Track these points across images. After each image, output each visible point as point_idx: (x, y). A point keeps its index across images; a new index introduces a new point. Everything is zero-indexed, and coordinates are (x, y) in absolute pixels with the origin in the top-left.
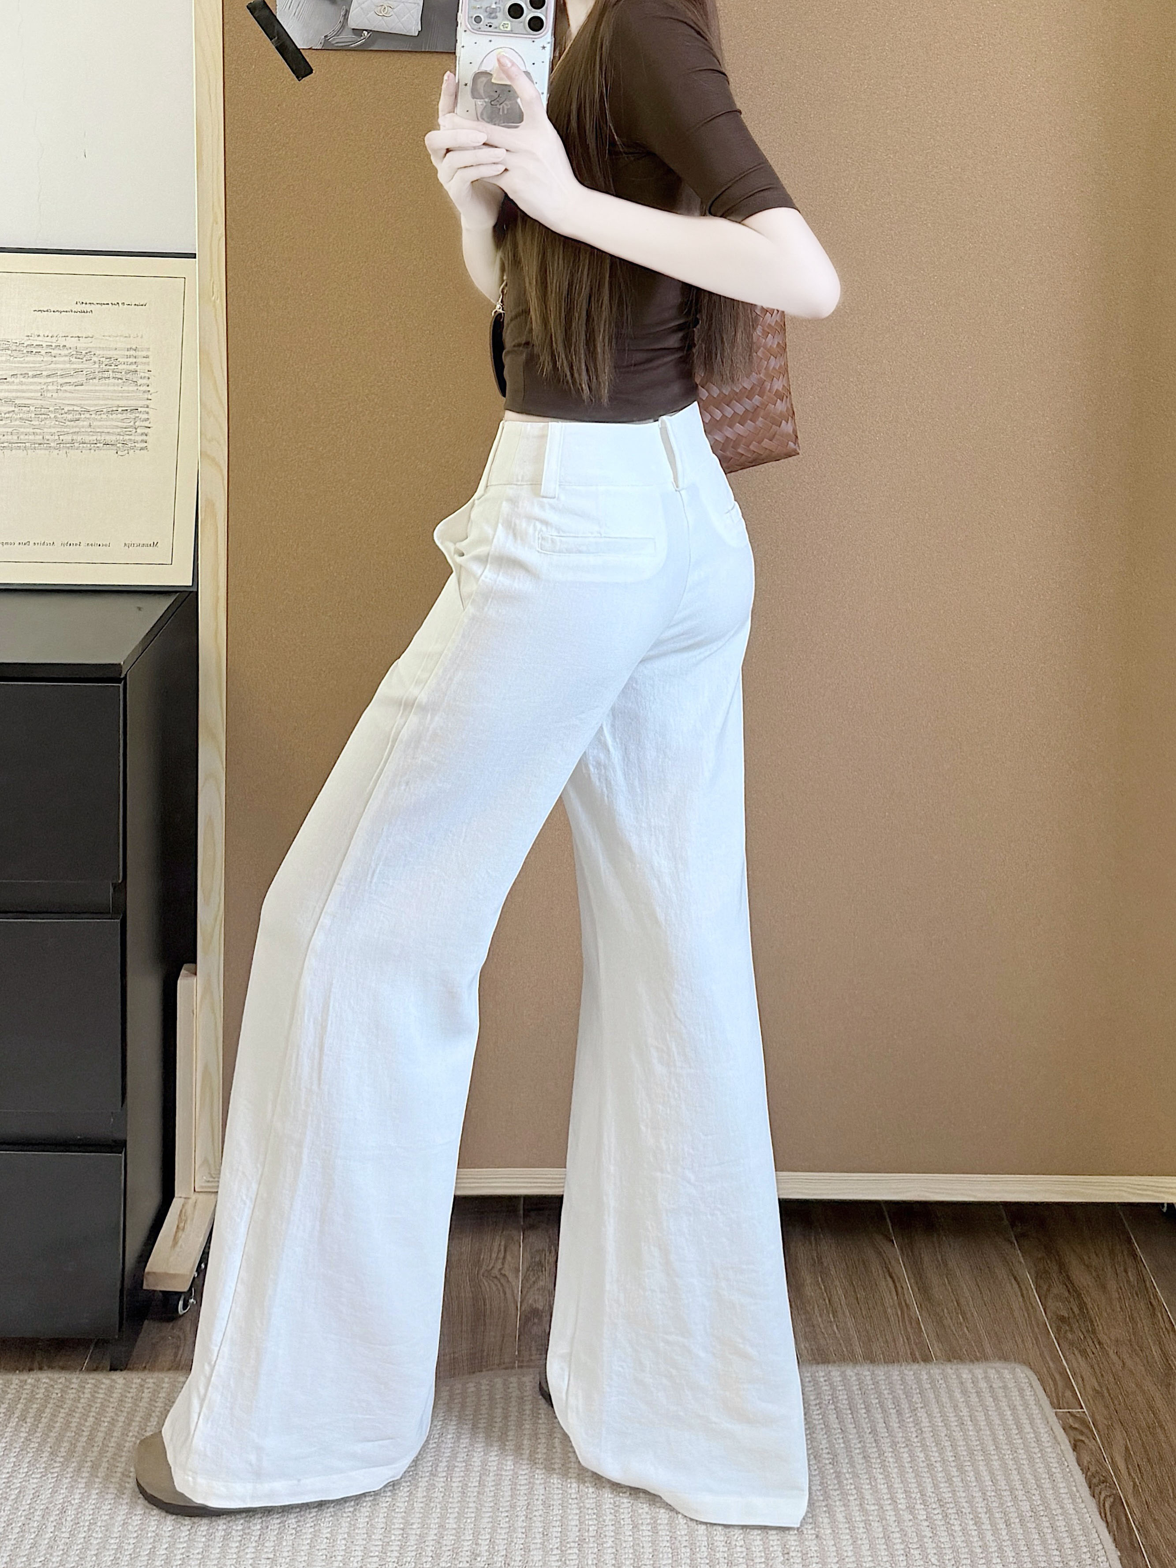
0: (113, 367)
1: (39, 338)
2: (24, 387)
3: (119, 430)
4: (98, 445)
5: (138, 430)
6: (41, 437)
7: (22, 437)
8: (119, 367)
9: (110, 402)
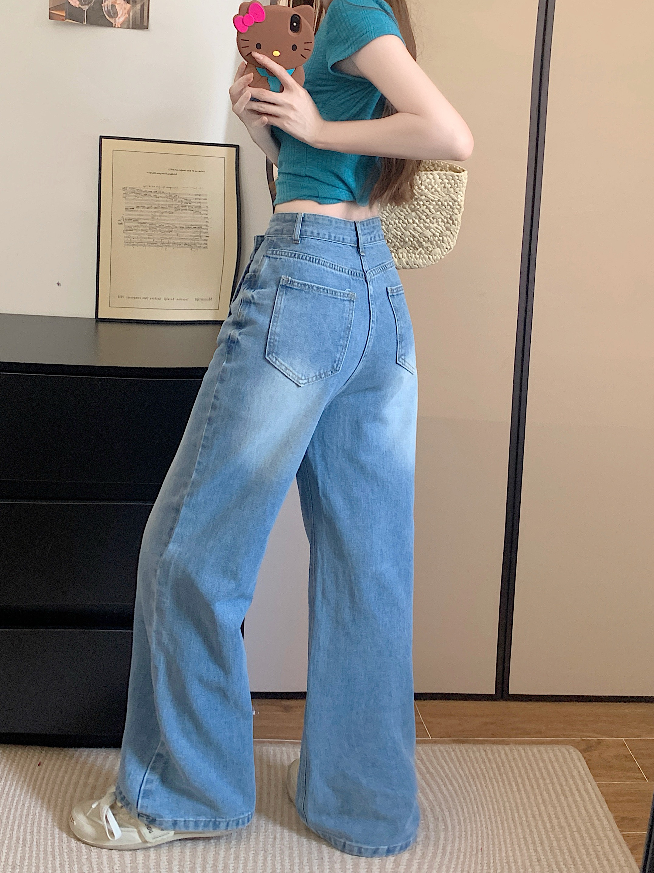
8: (192, 204)
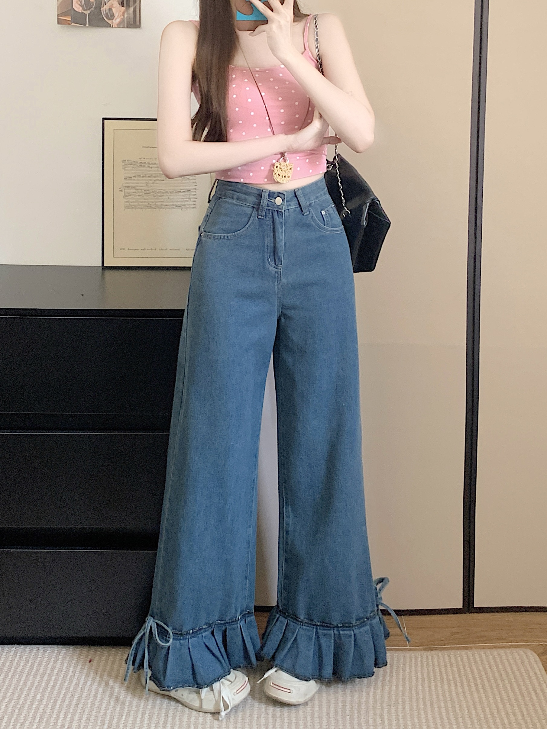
1: (144, 160)
2: (139, 181)
3: (182, 200)
4: (174, 206)
5: (191, 200)
6: (147, 204)
7: (140, 203)
9: (178, 188)
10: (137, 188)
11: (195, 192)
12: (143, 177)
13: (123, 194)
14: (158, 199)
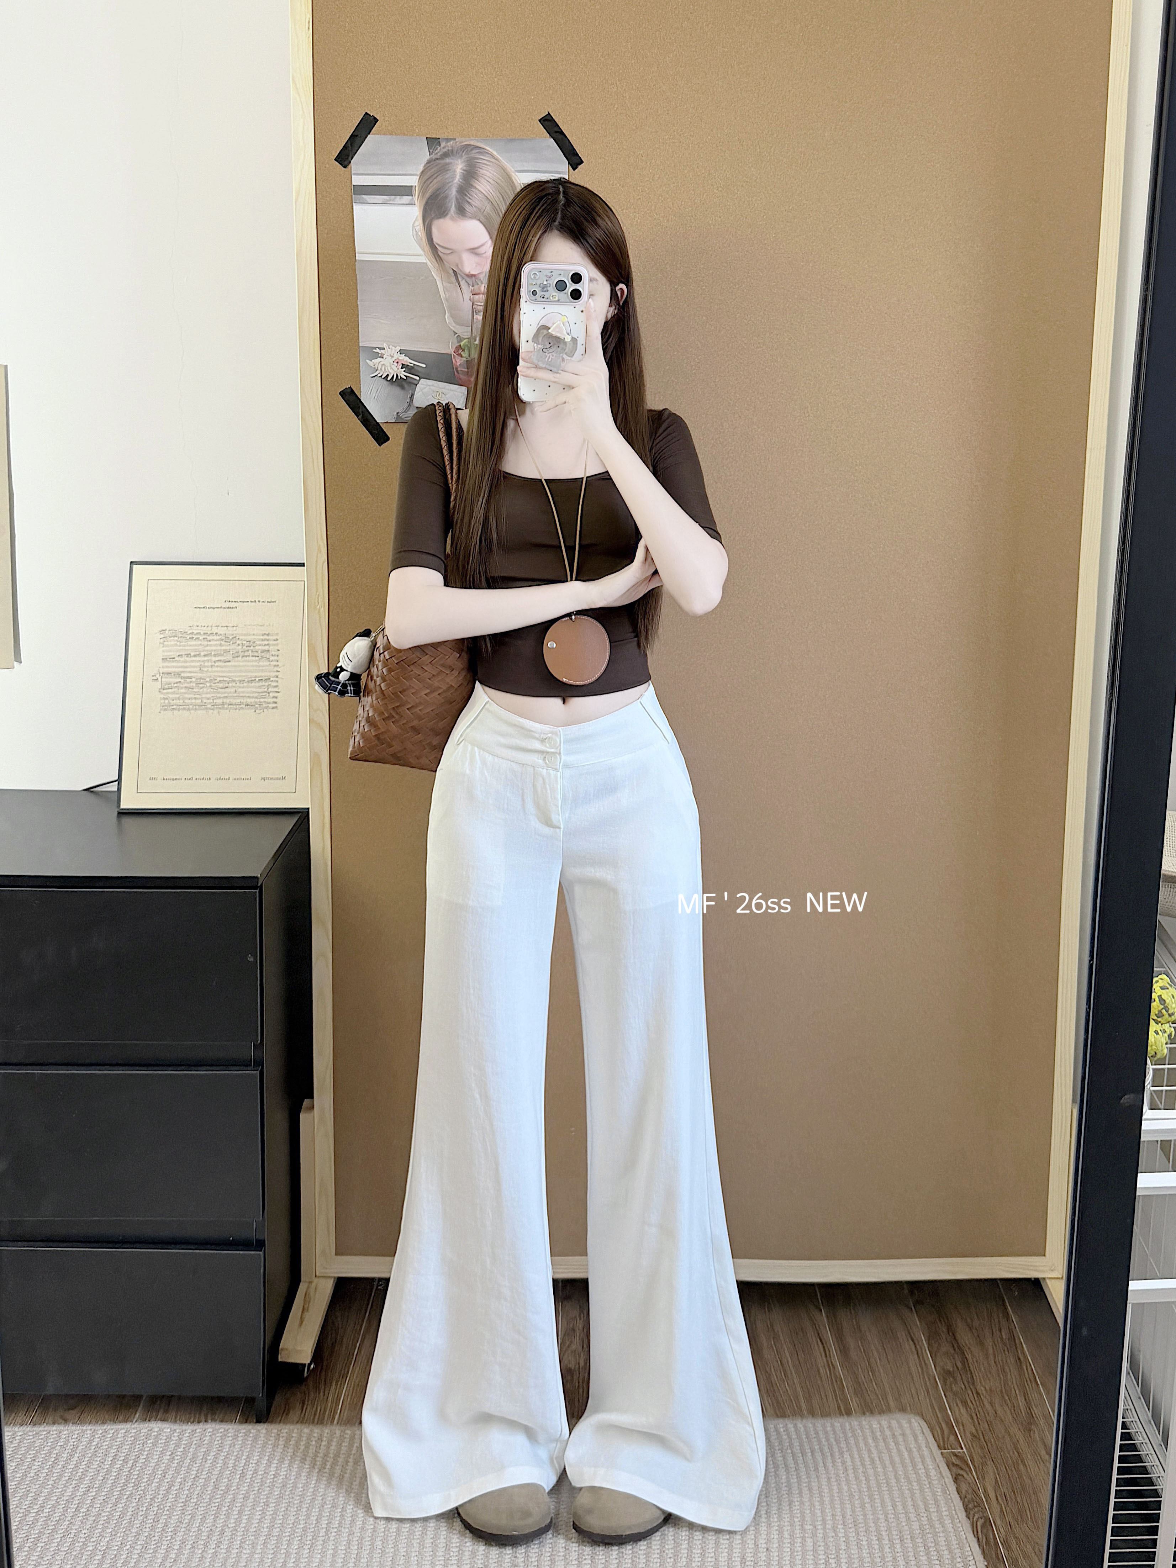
0: (252, 648)
1: (199, 628)
2: (188, 664)
3: (257, 695)
4: (242, 706)
5: (270, 694)
6: (200, 701)
7: (187, 701)
9: (251, 674)
10: (182, 675)
11: (277, 681)
12: (195, 656)
13: (158, 685)
14: (219, 693)
